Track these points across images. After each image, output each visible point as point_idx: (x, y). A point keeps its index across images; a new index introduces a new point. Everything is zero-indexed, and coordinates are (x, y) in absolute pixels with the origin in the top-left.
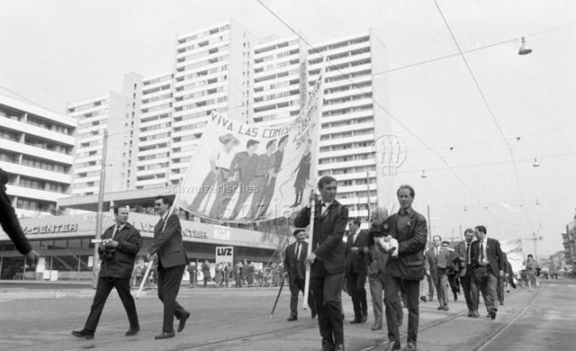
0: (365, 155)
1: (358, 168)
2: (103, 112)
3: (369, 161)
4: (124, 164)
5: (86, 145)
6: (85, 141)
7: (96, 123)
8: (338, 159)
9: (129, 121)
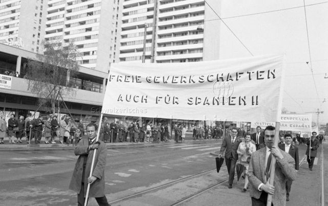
0: (196, 41)
1: (190, 51)
2: (18, 3)
3: (199, 45)
4: (33, 42)
5: (7, 27)
6: (6, 24)
7: (13, 12)
8: (178, 43)
9: (38, 12)
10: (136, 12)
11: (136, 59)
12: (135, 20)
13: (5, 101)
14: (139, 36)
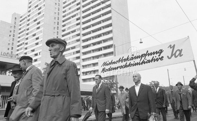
9: (12, 34)
10: (70, 23)
11: (71, 55)
12: (69, 28)
13: (6, 91)
14: (72, 38)
